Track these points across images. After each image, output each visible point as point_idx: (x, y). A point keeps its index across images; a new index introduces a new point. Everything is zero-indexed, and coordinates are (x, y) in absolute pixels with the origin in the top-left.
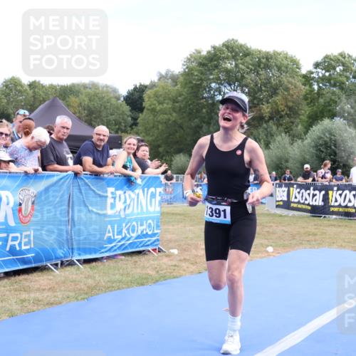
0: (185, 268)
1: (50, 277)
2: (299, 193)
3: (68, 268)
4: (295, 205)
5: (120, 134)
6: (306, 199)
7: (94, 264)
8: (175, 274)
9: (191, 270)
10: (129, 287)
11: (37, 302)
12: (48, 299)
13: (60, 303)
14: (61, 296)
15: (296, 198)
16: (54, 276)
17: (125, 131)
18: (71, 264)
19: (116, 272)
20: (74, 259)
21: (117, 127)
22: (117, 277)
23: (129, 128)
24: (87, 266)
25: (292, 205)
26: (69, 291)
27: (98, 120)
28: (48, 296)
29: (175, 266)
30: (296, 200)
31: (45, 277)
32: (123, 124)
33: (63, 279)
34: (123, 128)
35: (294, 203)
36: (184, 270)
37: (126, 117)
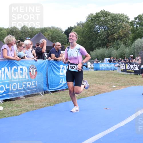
0: (89, 94)
1: (40, 98)
2: (129, 66)
3: (47, 94)
4: (128, 71)
5: (63, 45)
6: (132, 68)
7: (56, 93)
8: (85, 96)
9: (91, 94)
10: (69, 101)
11: (36, 106)
12: (40, 105)
13: (45, 107)
14: (45, 104)
15: (128, 68)
16: (42, 97)
17: (65, 44)
18: (48, 93)
19: (64, 95)
20: (49, 91)
21: (62, 43)
22: (65, 97)
23: (66, 43)
24: (53, 93)
25: (127, 70)
26: (48, 102)
27: (55, 40)
28: (40, 104)
29: (85, 93)
30: (128, 69)
31: (39, 97)
32: (64, 42)
33: (45, 98)
34: (64, 43)
35: (128, 70)
36: (89, 95)
37: (65, 39)
